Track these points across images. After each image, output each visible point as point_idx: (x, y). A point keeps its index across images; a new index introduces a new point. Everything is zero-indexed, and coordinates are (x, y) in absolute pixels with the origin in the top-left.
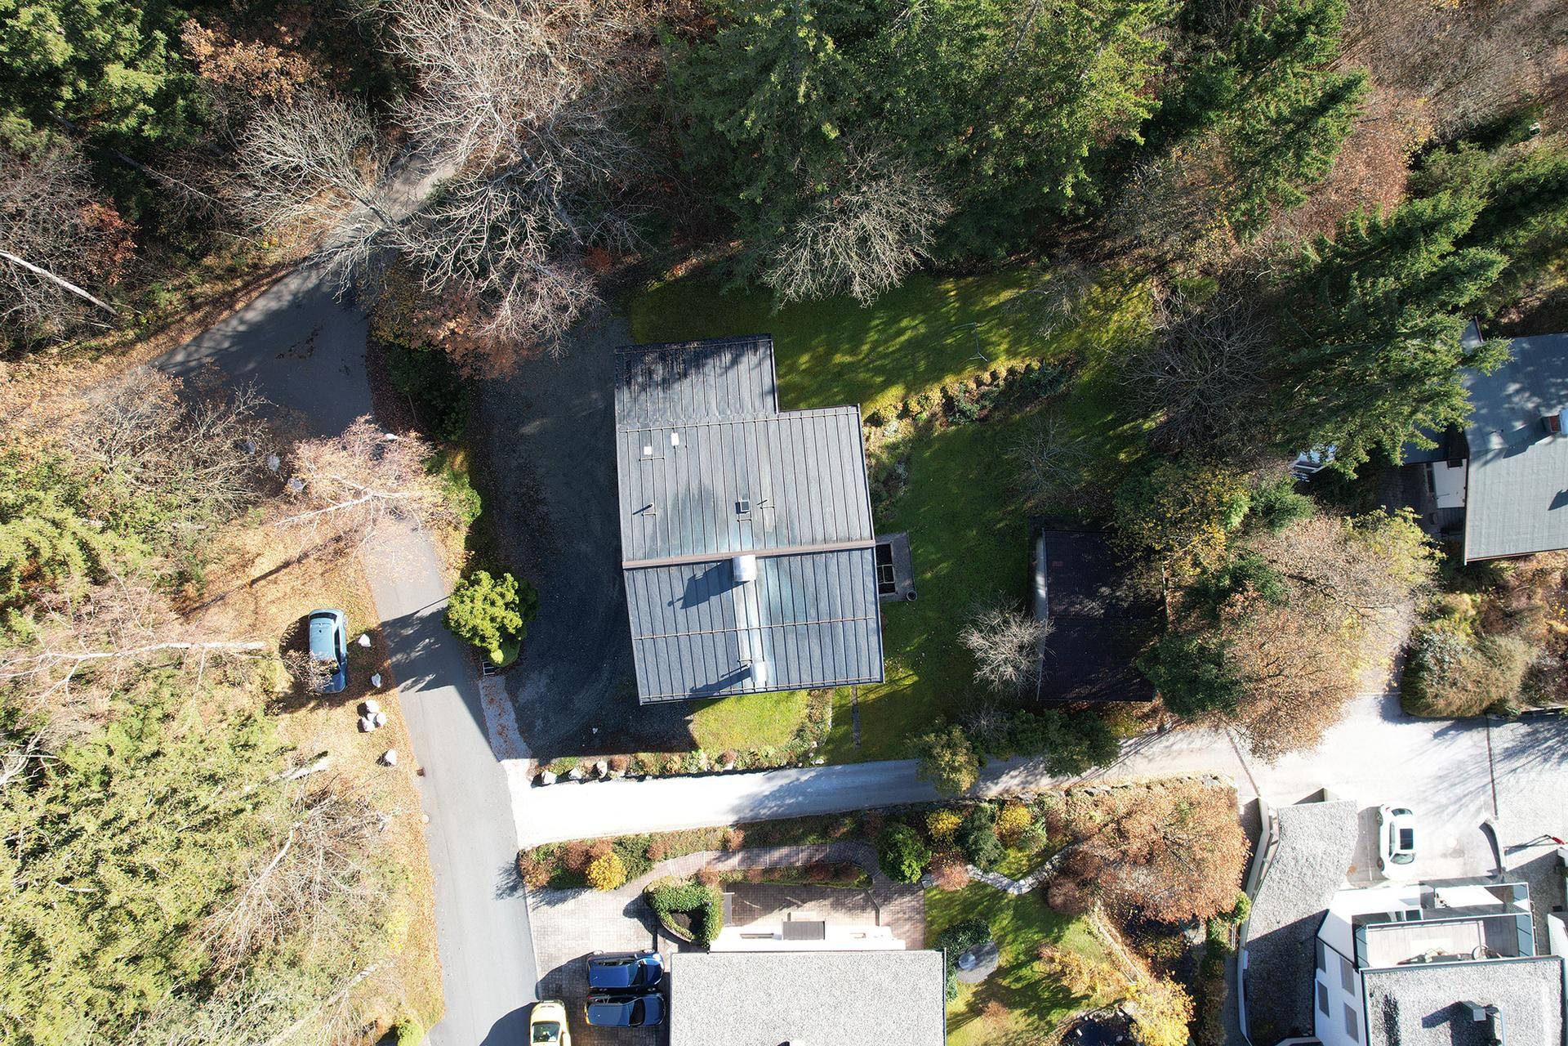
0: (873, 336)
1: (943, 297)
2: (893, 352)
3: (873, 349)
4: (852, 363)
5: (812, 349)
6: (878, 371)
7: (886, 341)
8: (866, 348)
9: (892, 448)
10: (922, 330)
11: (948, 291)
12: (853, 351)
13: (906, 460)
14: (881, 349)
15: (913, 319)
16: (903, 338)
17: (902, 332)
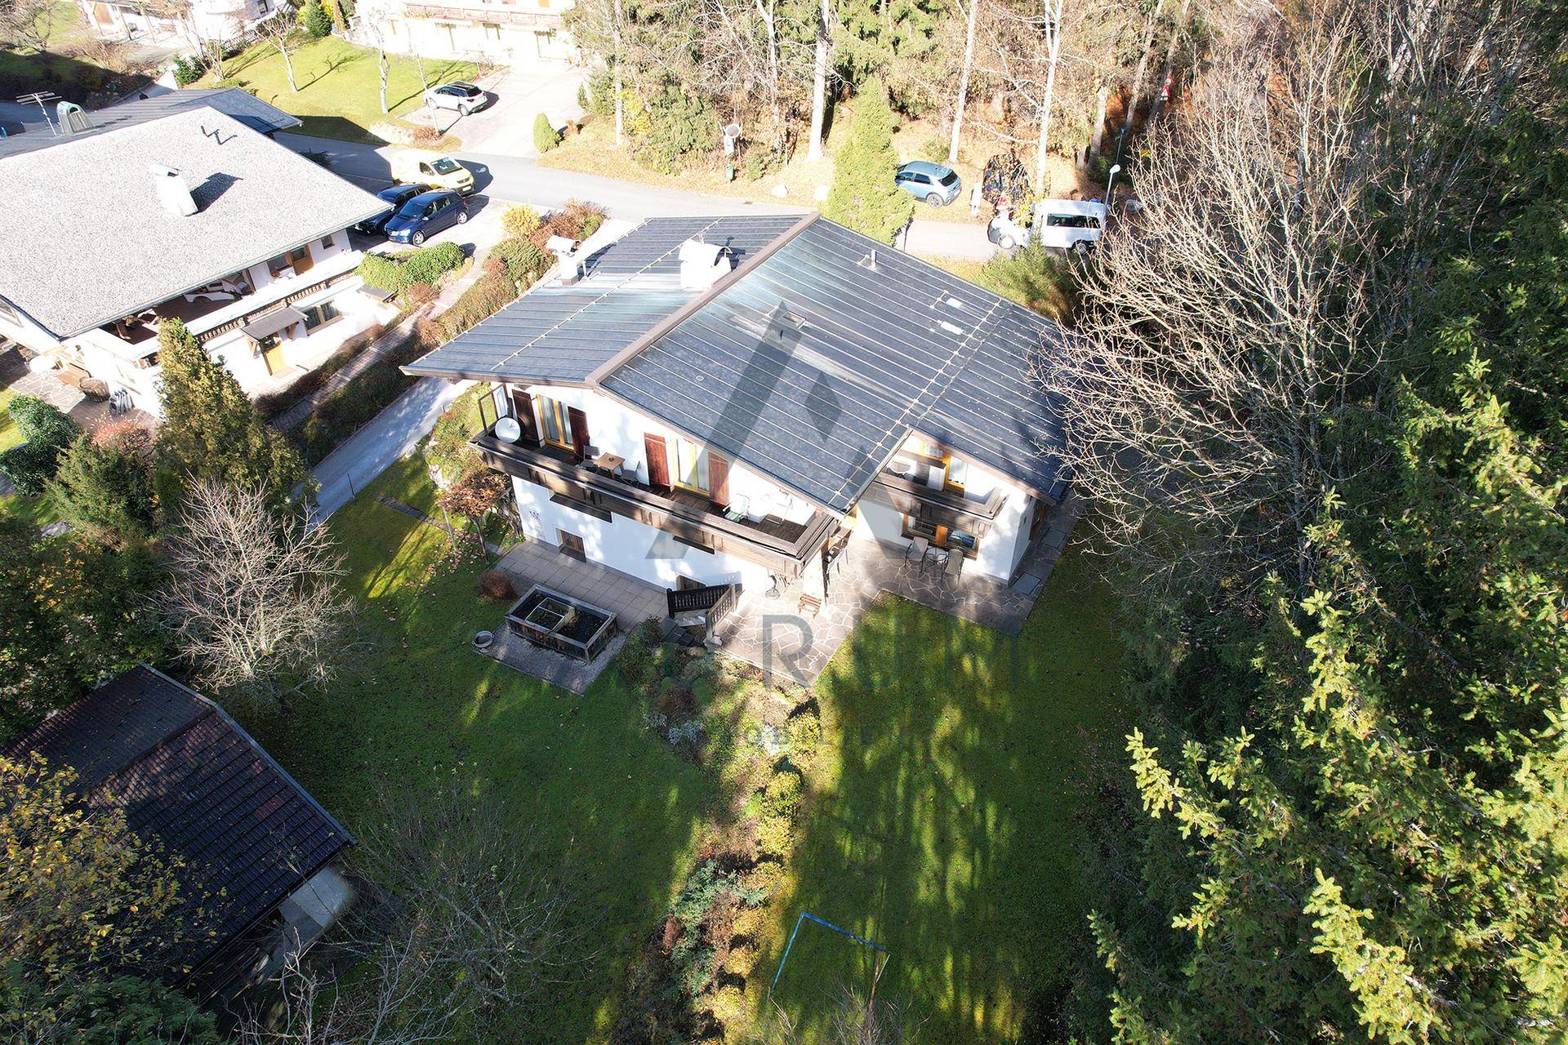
0: (966, 794)
1: (980, 983)
2: (909, 809)
3: (939, 782)
4: (930, 730)
5: (997, 688)
6: (887, 766)
7: (941, 810)
8: (948, 770)
9: (729, 729)
10: (924, 893)
11: (991, 1003)
12: (952, 743)
13: (691, 750)
14: (930, 792)
15: (958, 886)
16: (928, 840)
17: (944, 847)
